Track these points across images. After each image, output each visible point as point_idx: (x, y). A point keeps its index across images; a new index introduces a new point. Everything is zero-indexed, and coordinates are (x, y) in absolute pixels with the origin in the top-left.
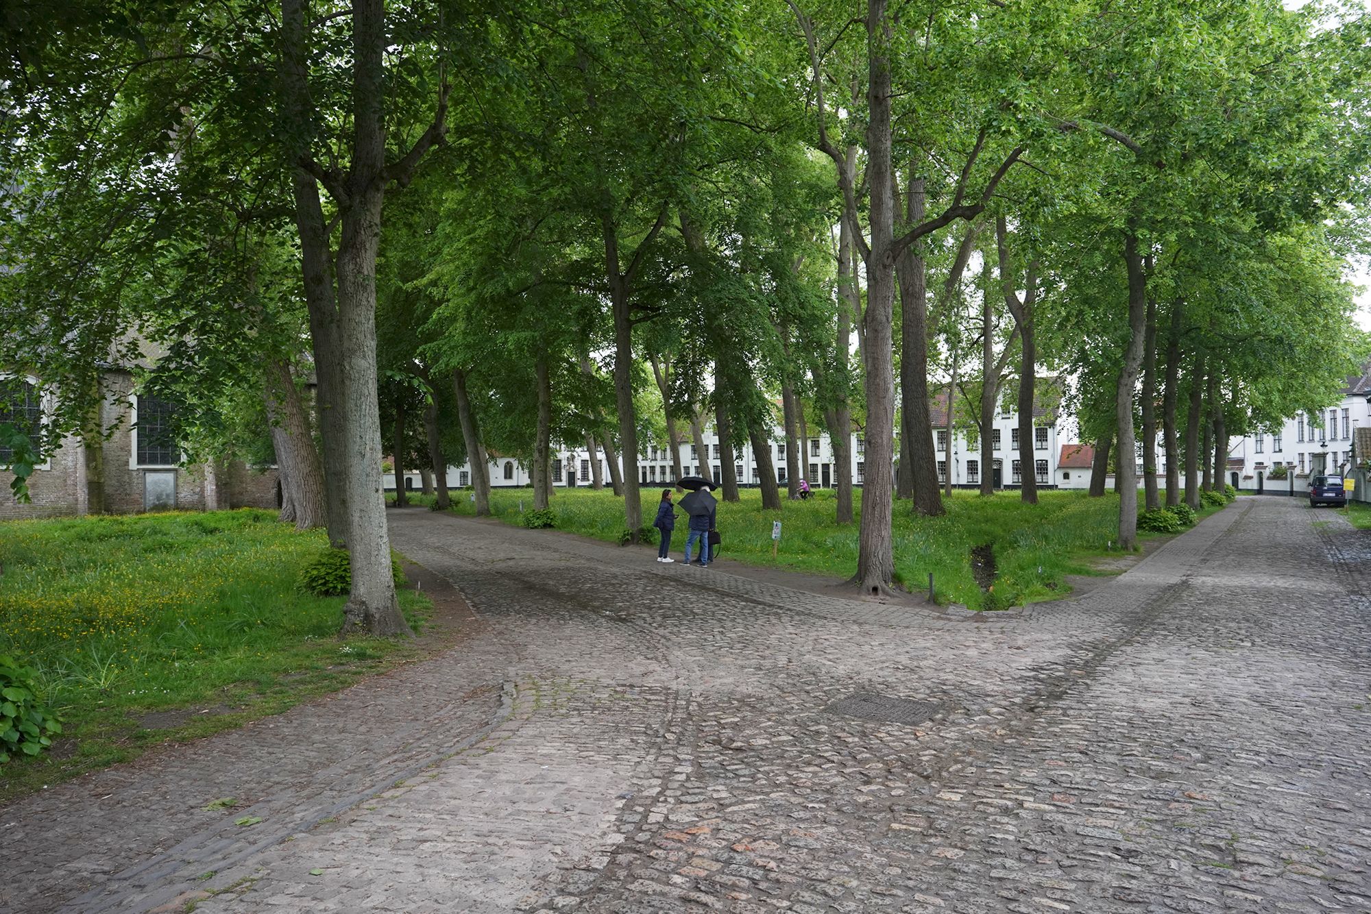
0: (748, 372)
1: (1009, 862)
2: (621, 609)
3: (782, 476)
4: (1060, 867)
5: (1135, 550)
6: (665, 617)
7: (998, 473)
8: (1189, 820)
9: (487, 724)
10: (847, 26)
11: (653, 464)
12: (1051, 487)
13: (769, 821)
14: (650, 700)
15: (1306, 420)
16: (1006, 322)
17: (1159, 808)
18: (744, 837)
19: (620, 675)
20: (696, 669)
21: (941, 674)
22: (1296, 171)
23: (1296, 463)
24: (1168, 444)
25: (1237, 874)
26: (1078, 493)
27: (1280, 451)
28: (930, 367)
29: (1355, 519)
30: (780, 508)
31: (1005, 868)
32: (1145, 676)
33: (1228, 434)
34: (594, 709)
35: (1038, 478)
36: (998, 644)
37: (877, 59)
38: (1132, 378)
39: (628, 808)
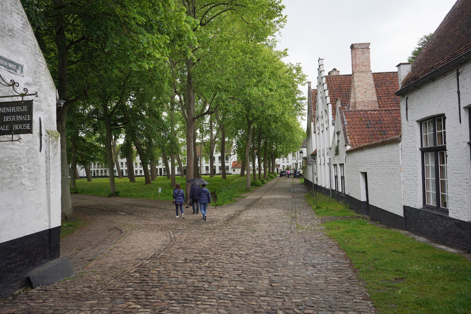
5: (250, 191)
7: (215, 170)
12: (230, 174)
14: (154, 226)
16: (216, 125)
19: (143, 223)
20: (159, 221)
23: (292, 166)
24: (259, 161)
26: (237, 176)
27: (288, 162)
29: (301, 181)
32: (248, 214)
33: (275, 158)
34: (143, 228)
35: (226, 171)
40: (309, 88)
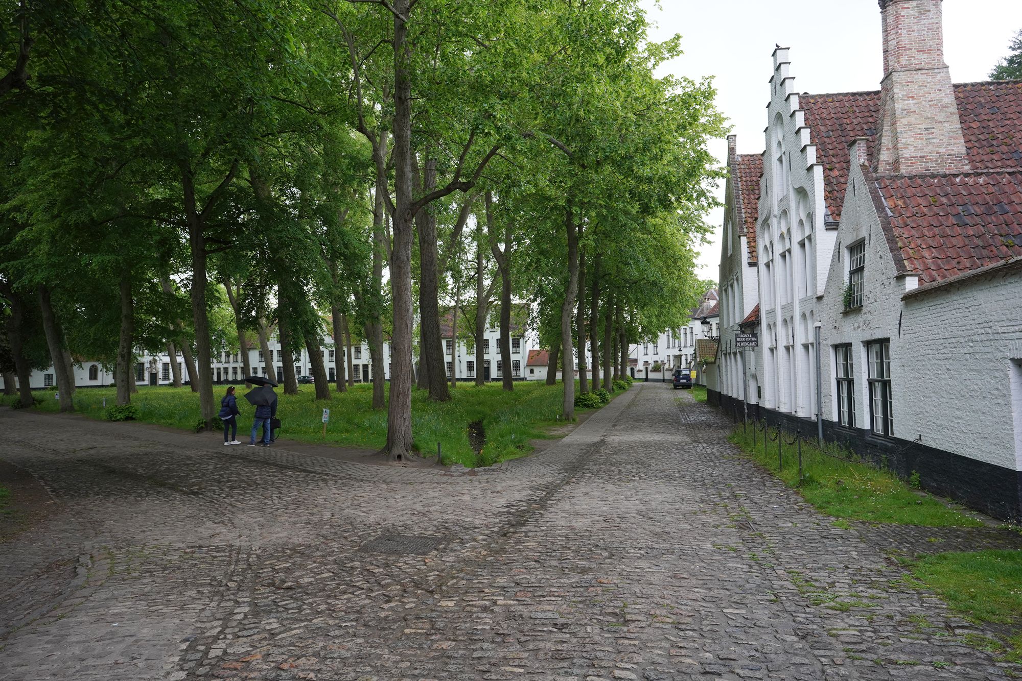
0: (303, 294)
1: (485, 645)
2: (194, 484)
3: (332, 374)
4: (519, 643)
5: (574, 420)
6: (232, 488)
7: (487, 370)
8: (599, 598)
9: (61, 594)
10: (379, 44)
11: (226, 365)
12: (522, 379)
13: (310, 641)
14: (215, 557)
15: (671, 335)
16: (492, 265)
17: (582, 593)
18: (290, 657)
19: (190, 539)
20: (257, 528)
21: (445, 515)
22: (660, 178)
23: (666, 361)
24: (593, 350)
25: (625, 629)
26: (539, 383)
27: (657, 353)
28: (440, 294)
29: (697, 396)
30: (330, 399)
31: (482, 649)
32: (577, 504)
33: (628, 343)
34: (165, 569)
35: (514, 373)
36: (484, 490)
37: (400, 71)
38: (571, 306)
39: (192, 648)
40: (732, 150)
